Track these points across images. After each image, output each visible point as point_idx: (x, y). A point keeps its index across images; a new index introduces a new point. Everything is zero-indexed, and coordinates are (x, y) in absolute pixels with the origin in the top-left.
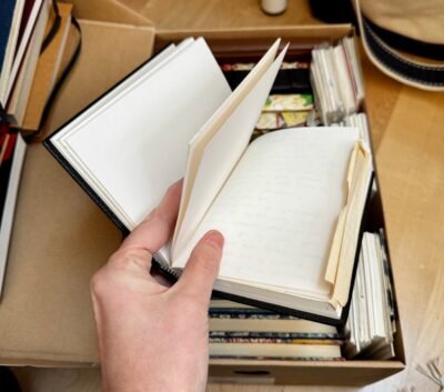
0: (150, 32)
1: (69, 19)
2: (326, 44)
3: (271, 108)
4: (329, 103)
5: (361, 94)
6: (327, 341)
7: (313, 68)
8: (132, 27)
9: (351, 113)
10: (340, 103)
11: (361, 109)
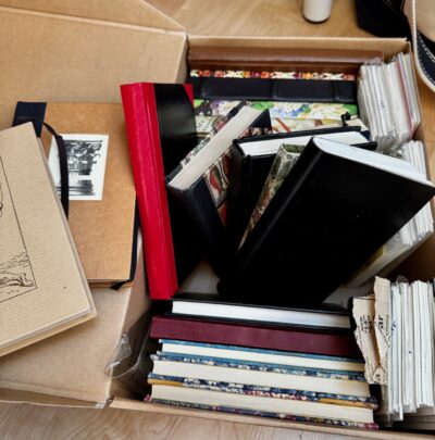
2: (378, 60)
10: (391, 127)
11: (416, 135)
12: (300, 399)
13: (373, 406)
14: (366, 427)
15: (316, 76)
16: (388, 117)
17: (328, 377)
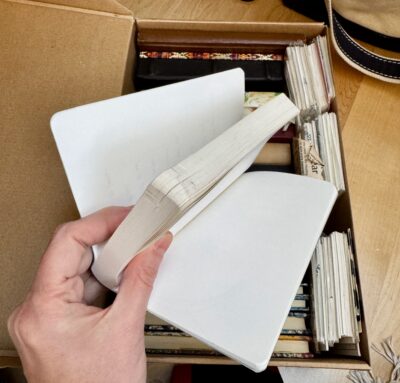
2: (301, 42)
5: (332, 94)
6: (296, 337)
9: (323, 113)
10: (313, 102)
11: (332, 108)
13: (308, 338)
15: (250, 57)
16: (310, 92)
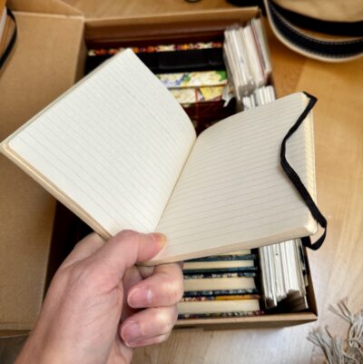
0: (80, 21)
1: (5, 11)
2: (237, 25)
3: (190, 84)
4: (241, 78)
5: (268, 69)
6: (246, 296)
7: (225, 46)
8: (63, 17)
9: (260, 87)
10: (250, 78)
11: (269, 82)
12: (200, 300)
13: (258, 296)
14: (255, 314)
15: (192, 46)
17: (221, 277)
